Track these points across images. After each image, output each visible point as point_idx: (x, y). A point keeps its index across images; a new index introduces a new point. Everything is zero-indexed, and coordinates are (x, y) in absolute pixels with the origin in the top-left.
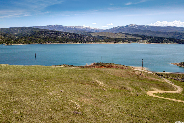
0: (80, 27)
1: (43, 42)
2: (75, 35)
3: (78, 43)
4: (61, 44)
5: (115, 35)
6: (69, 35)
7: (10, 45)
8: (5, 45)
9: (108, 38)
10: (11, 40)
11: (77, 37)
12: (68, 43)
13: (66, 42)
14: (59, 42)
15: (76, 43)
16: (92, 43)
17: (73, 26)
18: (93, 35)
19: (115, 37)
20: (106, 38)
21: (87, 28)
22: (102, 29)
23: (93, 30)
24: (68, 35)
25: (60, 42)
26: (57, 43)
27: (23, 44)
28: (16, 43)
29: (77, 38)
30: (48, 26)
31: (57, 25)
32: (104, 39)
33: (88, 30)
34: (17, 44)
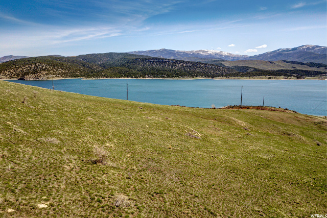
0: (204, 52)
1: (141, 76)
2: (194, 64)
3: (199, 78)
4: (169, 79)
5: (271, 64)
6: (184, 65)
7: (91, 79)
8: (84, 79)
9: (255, 69)
10: (92, 73)
11: (197, 67)
12: (182, 78)
13: (177, 76)
14: (165, 76)
15: (195, 79)
16: (225, 79)
17: (192, 51)
18: (226, 65)
19: (270, 68)
20: (252, 70)
21: (216, 54)
22: (245, 56)
23: (227, 56)
24: (183, 65)
25: (168, 76)
26: (163, 77)
27: (109, 78)
28: (99, 77)
29: (198, 70)
30: (150, 51)
31: (165, 50)
32: (249, 71)
33: (218, 56)
34: (101, 78)
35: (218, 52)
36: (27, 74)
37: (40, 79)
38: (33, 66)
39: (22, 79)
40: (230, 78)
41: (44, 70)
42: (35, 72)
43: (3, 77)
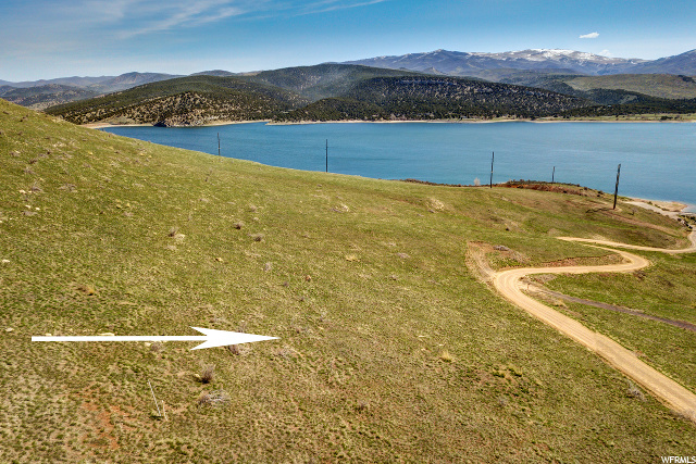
0: (534, 54)
1: (381, 116)
2: (497, 88)
3: (503, 119)
4: (438, 121)
5: (684, 84)
6: (476, 91)
7: (283, 123)
8: (269, 122)
9: (640, 97)
10: (286, 109)
11: (503, 96)
12: (465, 120)
13: (458, 114)
14: (432, 115)
15: (494, 120)
16: (559, 121)
17: (506, 54)
18: (575, 88)
19: (673, 93)
20: (632, 98)
21: (563, 58)
22: (635, 60)
23: (588, 63)
24: (472, 90)
25: (438, 116)
26: (427, 117)
27: (319, 122)
28: (300, 120)
29: (504, 101)
30: (411, 57)
31: (443, 53)
32: (622, 102)
33: (567, 64)
34: (303, 122)
35: (568, 52)
36: (168, 114)
37: (192, 124)
38: (179, 99)
39: (160, 125)
40: (572, 120)
41: (198, 107)
42: (183, 111)
43: (129, 120)
